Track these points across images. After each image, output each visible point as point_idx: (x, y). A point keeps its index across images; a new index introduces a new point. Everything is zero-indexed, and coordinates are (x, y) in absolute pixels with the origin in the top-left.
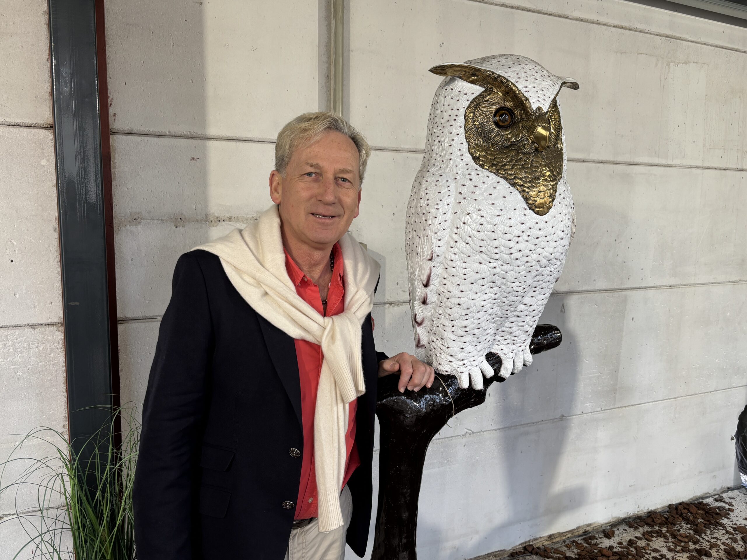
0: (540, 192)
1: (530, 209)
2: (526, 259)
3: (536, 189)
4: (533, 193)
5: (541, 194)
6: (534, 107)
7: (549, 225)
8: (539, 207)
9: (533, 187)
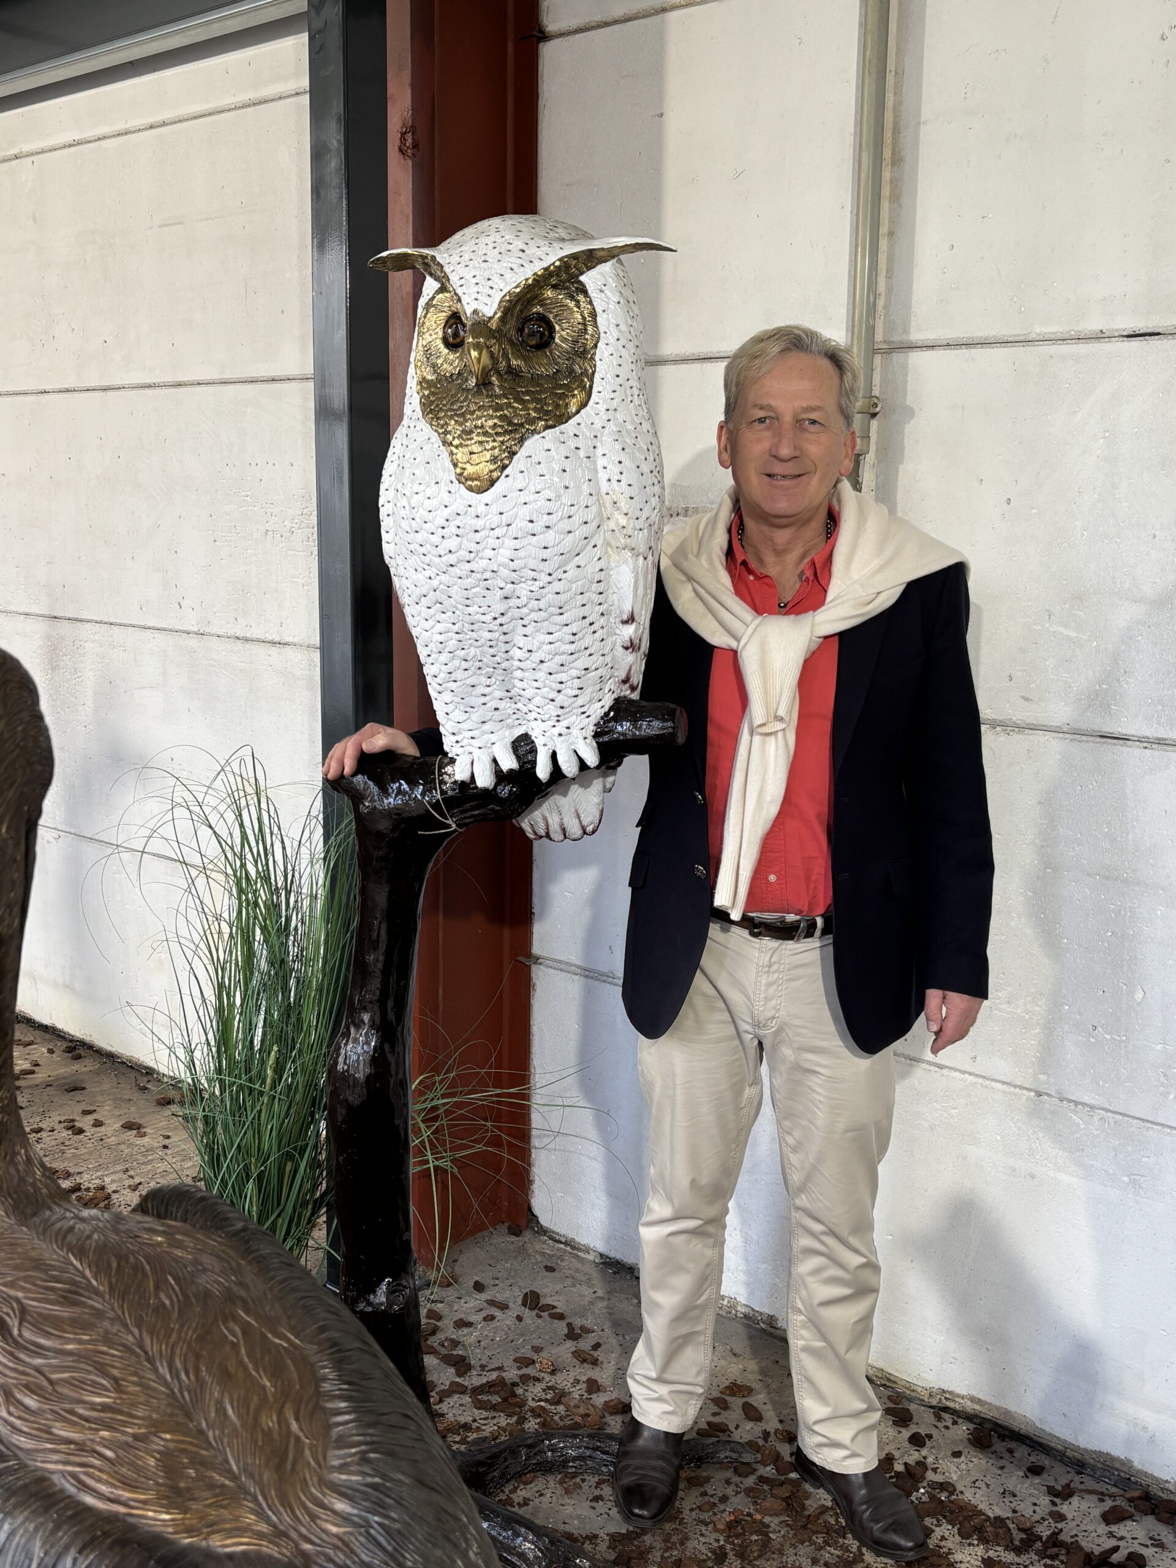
0: (471, 453)
1: (460, 482)
2: (468, 567)
3: (466, 450)
4: (461, 455)
5: (474, 456)
6: (469, 311)
7: (494, 509)
8: (473, 480)
9: (461, 445)
